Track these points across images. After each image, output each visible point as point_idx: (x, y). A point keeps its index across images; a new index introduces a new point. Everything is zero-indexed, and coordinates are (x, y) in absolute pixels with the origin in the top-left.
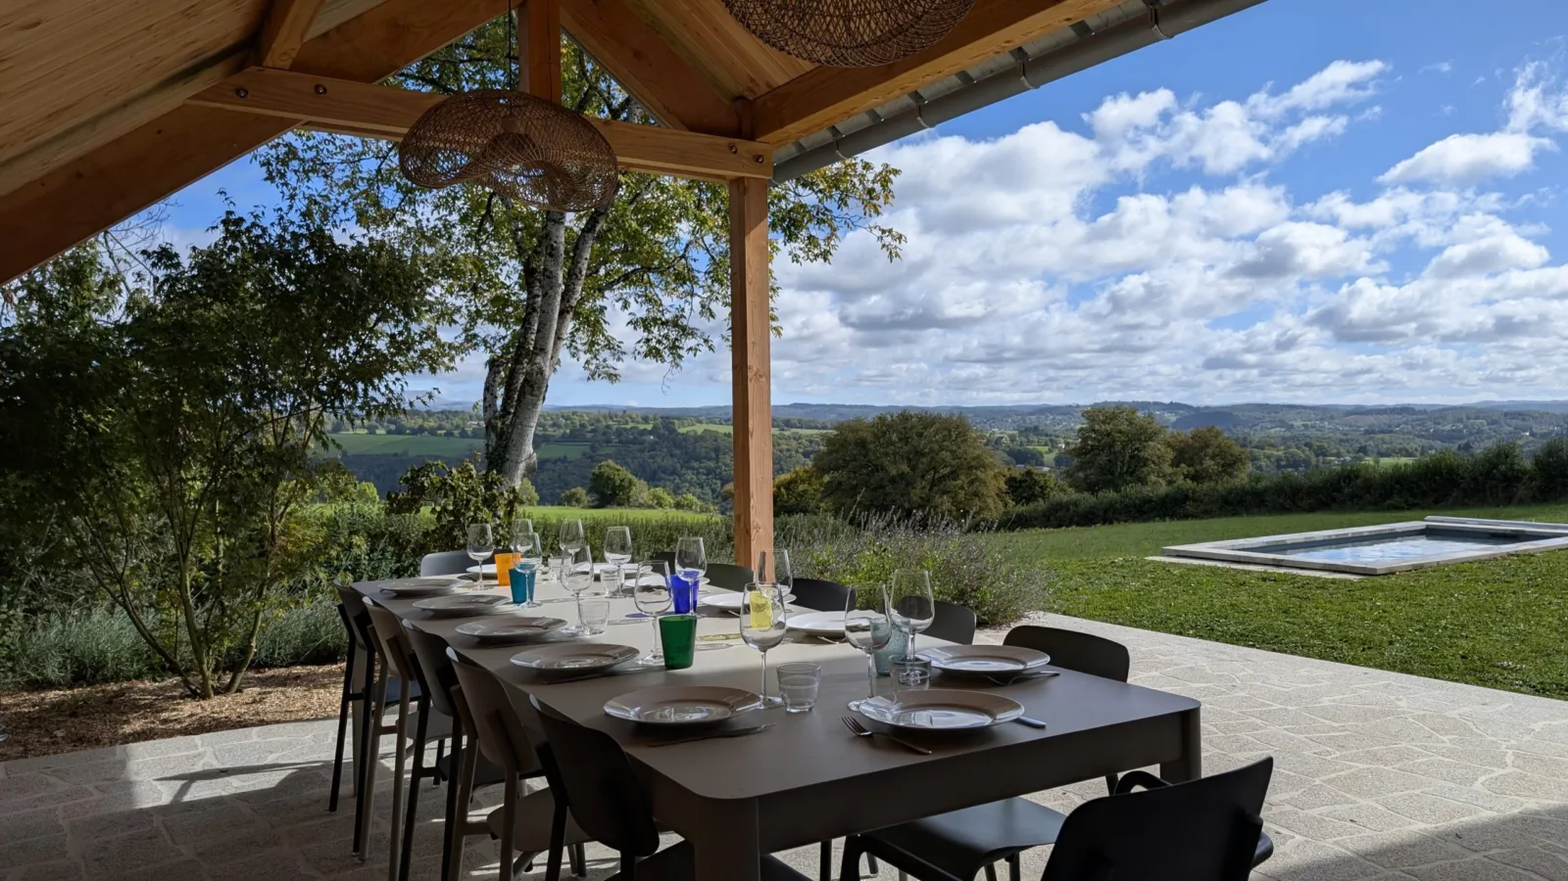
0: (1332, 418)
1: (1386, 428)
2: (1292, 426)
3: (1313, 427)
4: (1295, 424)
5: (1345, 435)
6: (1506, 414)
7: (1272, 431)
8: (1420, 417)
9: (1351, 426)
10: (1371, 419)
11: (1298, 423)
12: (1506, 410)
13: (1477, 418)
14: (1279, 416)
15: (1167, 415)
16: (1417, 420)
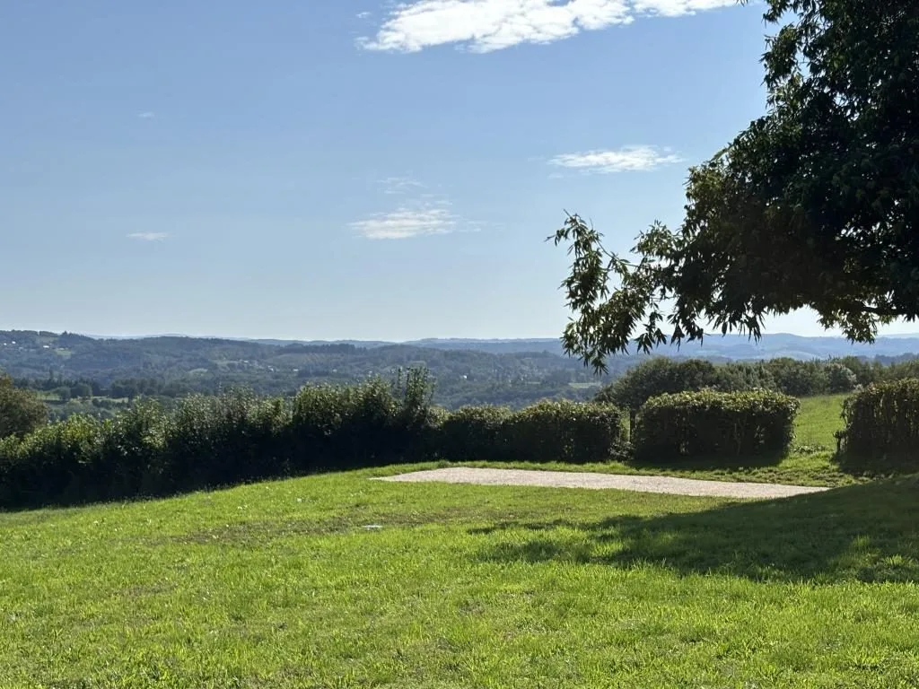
0: (263, 356)
1: (320, 369)
2: (216, 367)
3: (241, 367)
4: (219, 363)
5: (277, 377)
6: (446, 354)
7: (191, 372)
8: (359, 356)
9: (284, 367)
10: (305, 359)
11: (223, 363)
12: (447, 349)
13: (418, 358)
14: (201, 353)
15: (59, 351)
16: (355, 360)
